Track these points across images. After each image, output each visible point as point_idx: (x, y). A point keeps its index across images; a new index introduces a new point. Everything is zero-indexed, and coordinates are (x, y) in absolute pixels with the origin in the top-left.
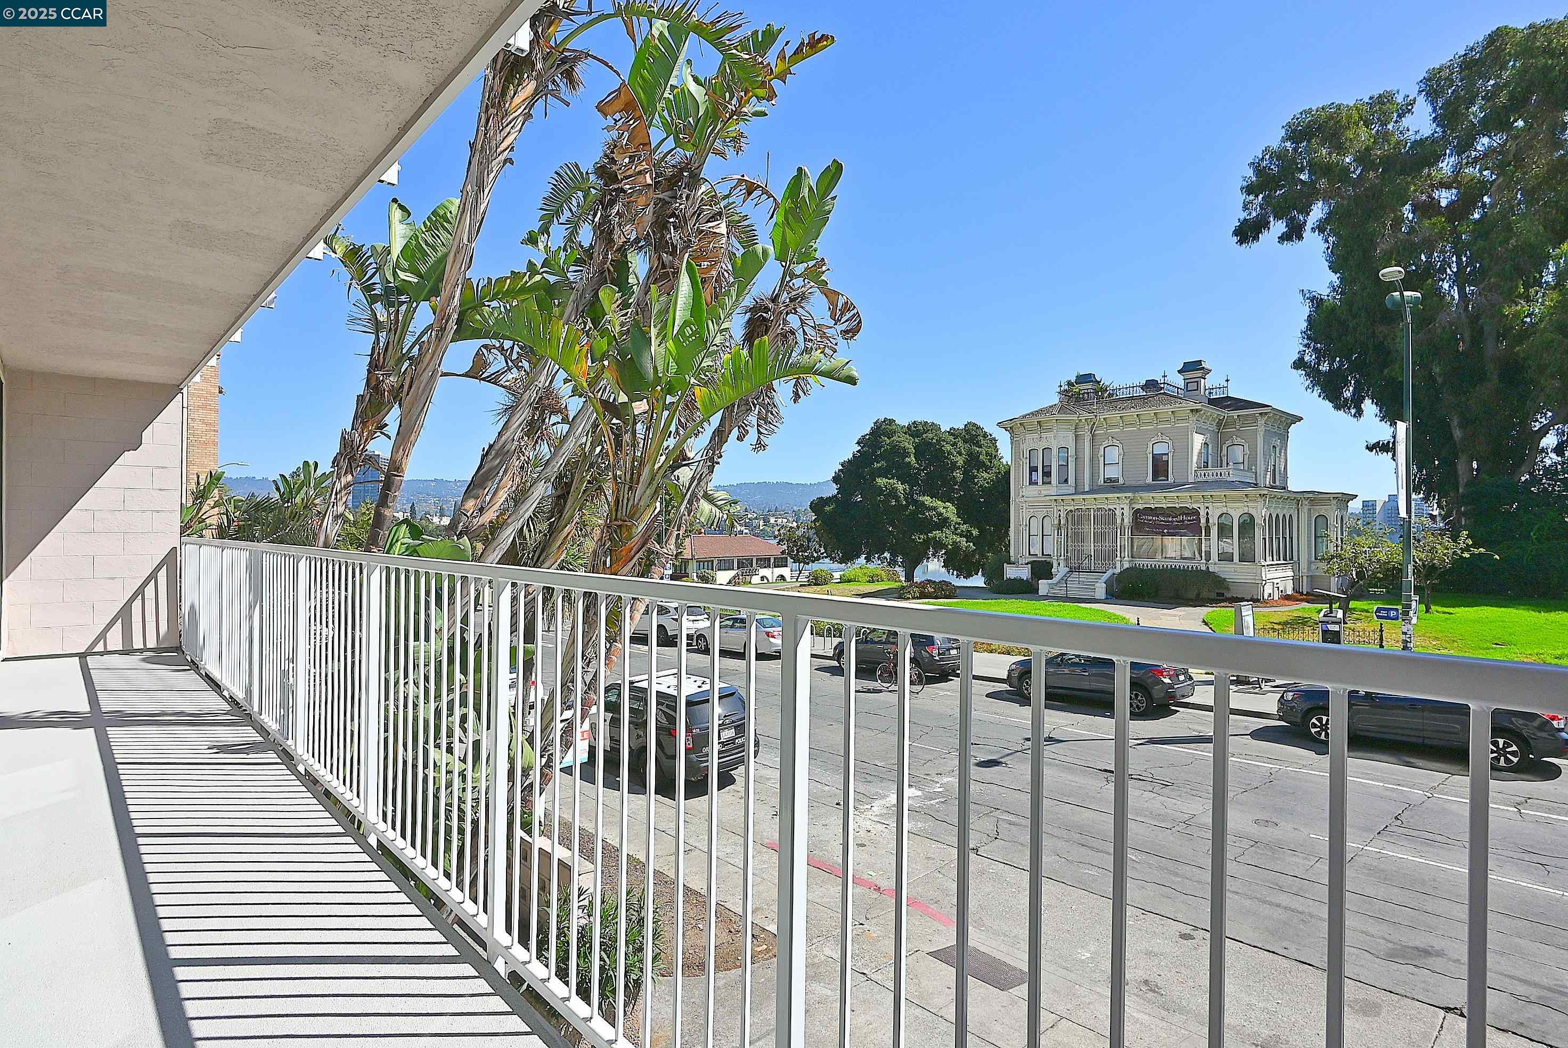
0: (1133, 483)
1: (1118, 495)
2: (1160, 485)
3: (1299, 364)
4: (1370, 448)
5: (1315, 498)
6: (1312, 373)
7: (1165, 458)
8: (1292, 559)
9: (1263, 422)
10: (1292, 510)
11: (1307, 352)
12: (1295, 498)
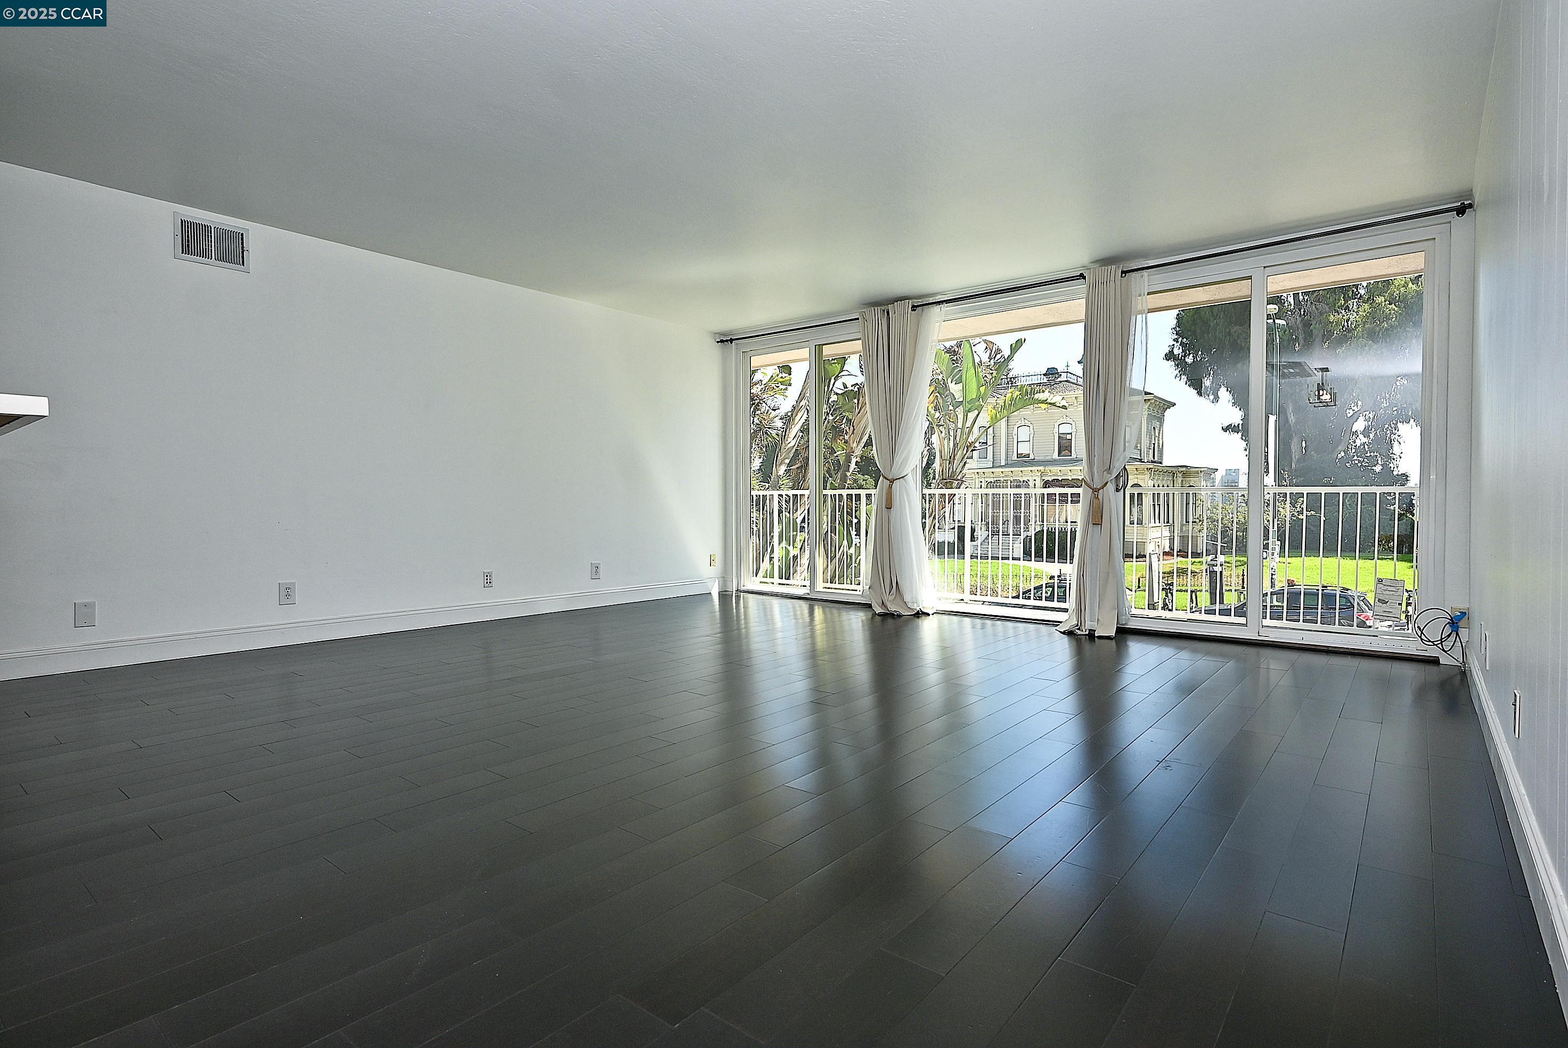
0: (1041, 458)
1: (1030, 468)
2: (1065, 460)
3: (1170, 356)
4: (1225, 429)
5: (1185, 472)
6: (1180, 362)
7: (1069, 437)
8: (1168, 522)
9: (1147, 407)
10: (1169, 482)
11: (1175, 346)
12: (1172, 471)
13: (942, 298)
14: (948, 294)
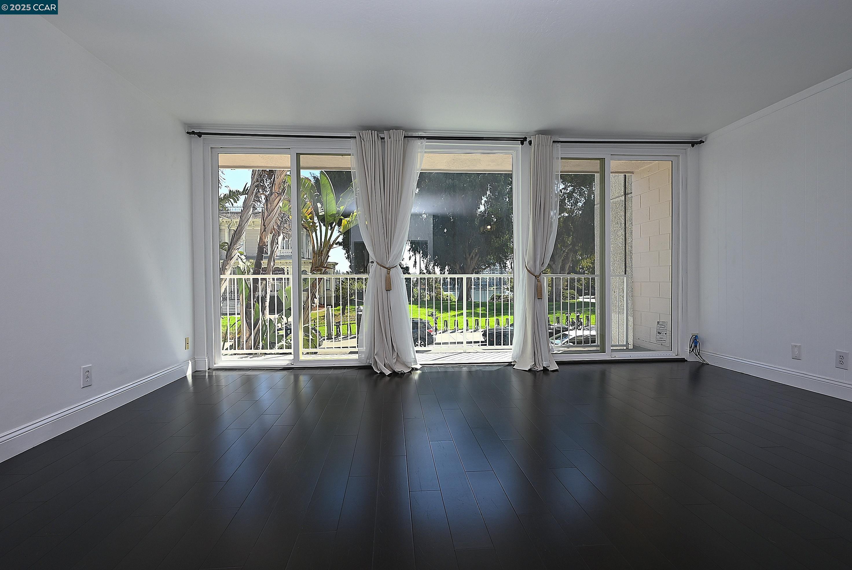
13: (423, 134)
14: (427, 133)
